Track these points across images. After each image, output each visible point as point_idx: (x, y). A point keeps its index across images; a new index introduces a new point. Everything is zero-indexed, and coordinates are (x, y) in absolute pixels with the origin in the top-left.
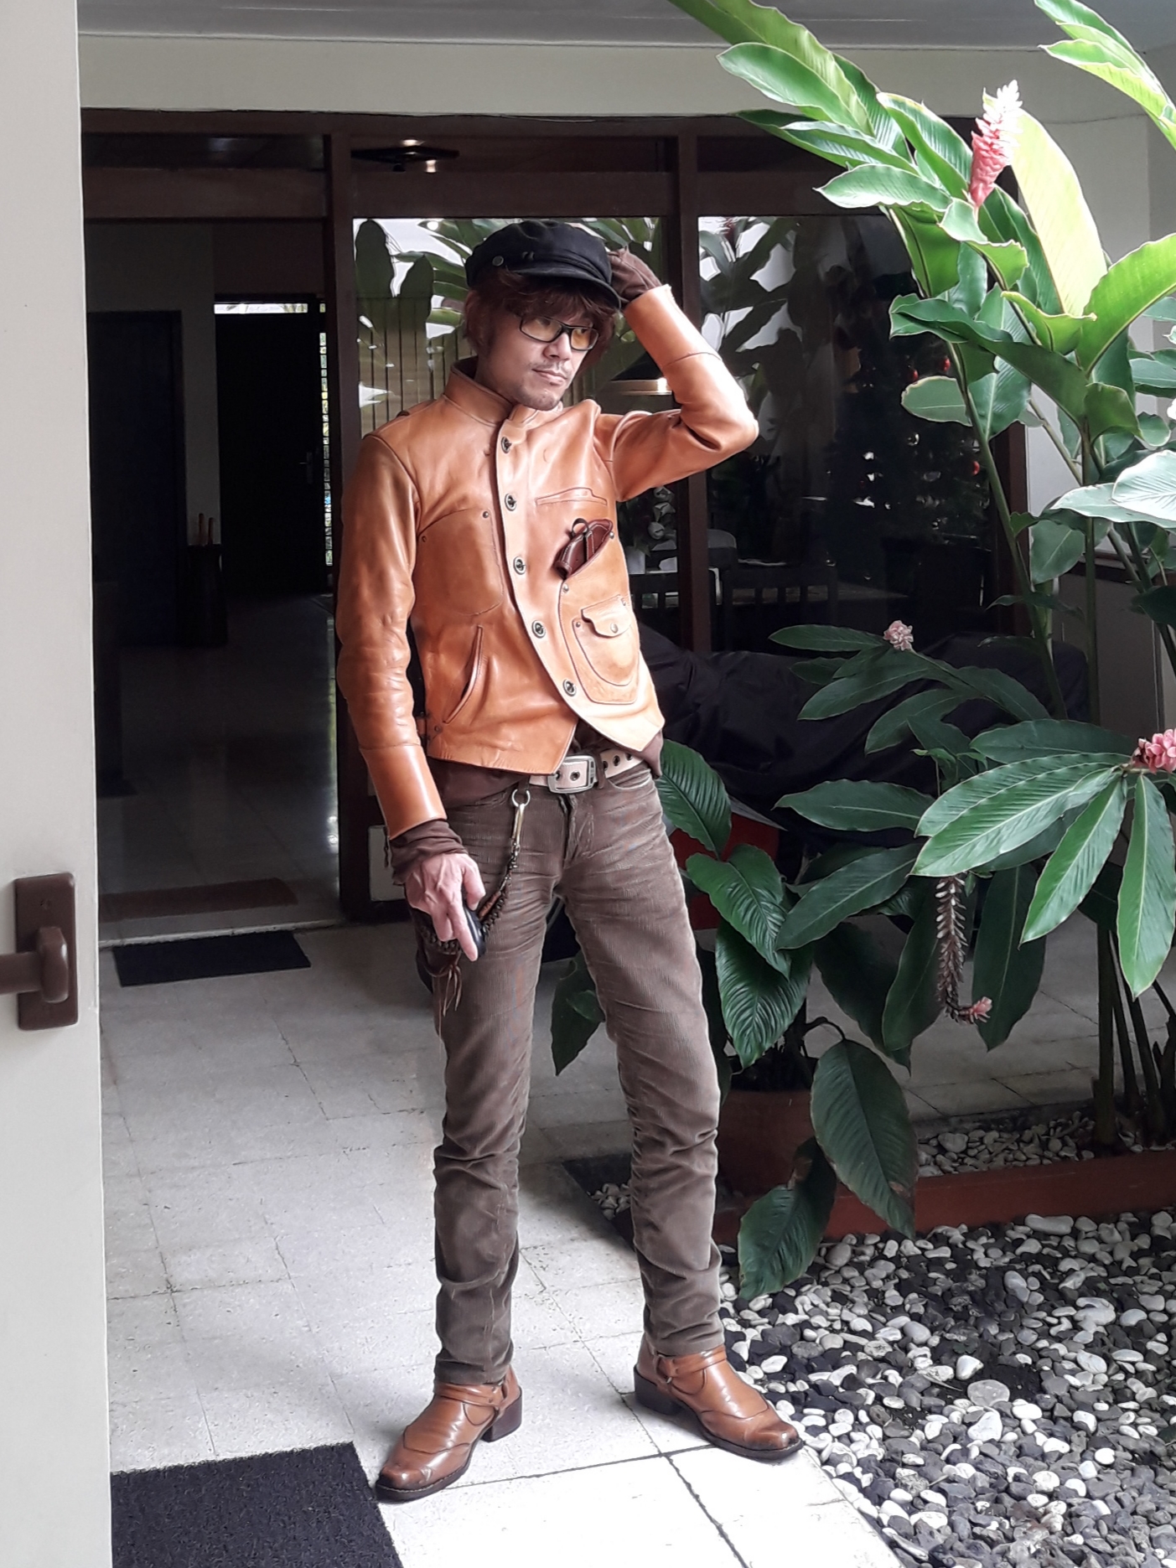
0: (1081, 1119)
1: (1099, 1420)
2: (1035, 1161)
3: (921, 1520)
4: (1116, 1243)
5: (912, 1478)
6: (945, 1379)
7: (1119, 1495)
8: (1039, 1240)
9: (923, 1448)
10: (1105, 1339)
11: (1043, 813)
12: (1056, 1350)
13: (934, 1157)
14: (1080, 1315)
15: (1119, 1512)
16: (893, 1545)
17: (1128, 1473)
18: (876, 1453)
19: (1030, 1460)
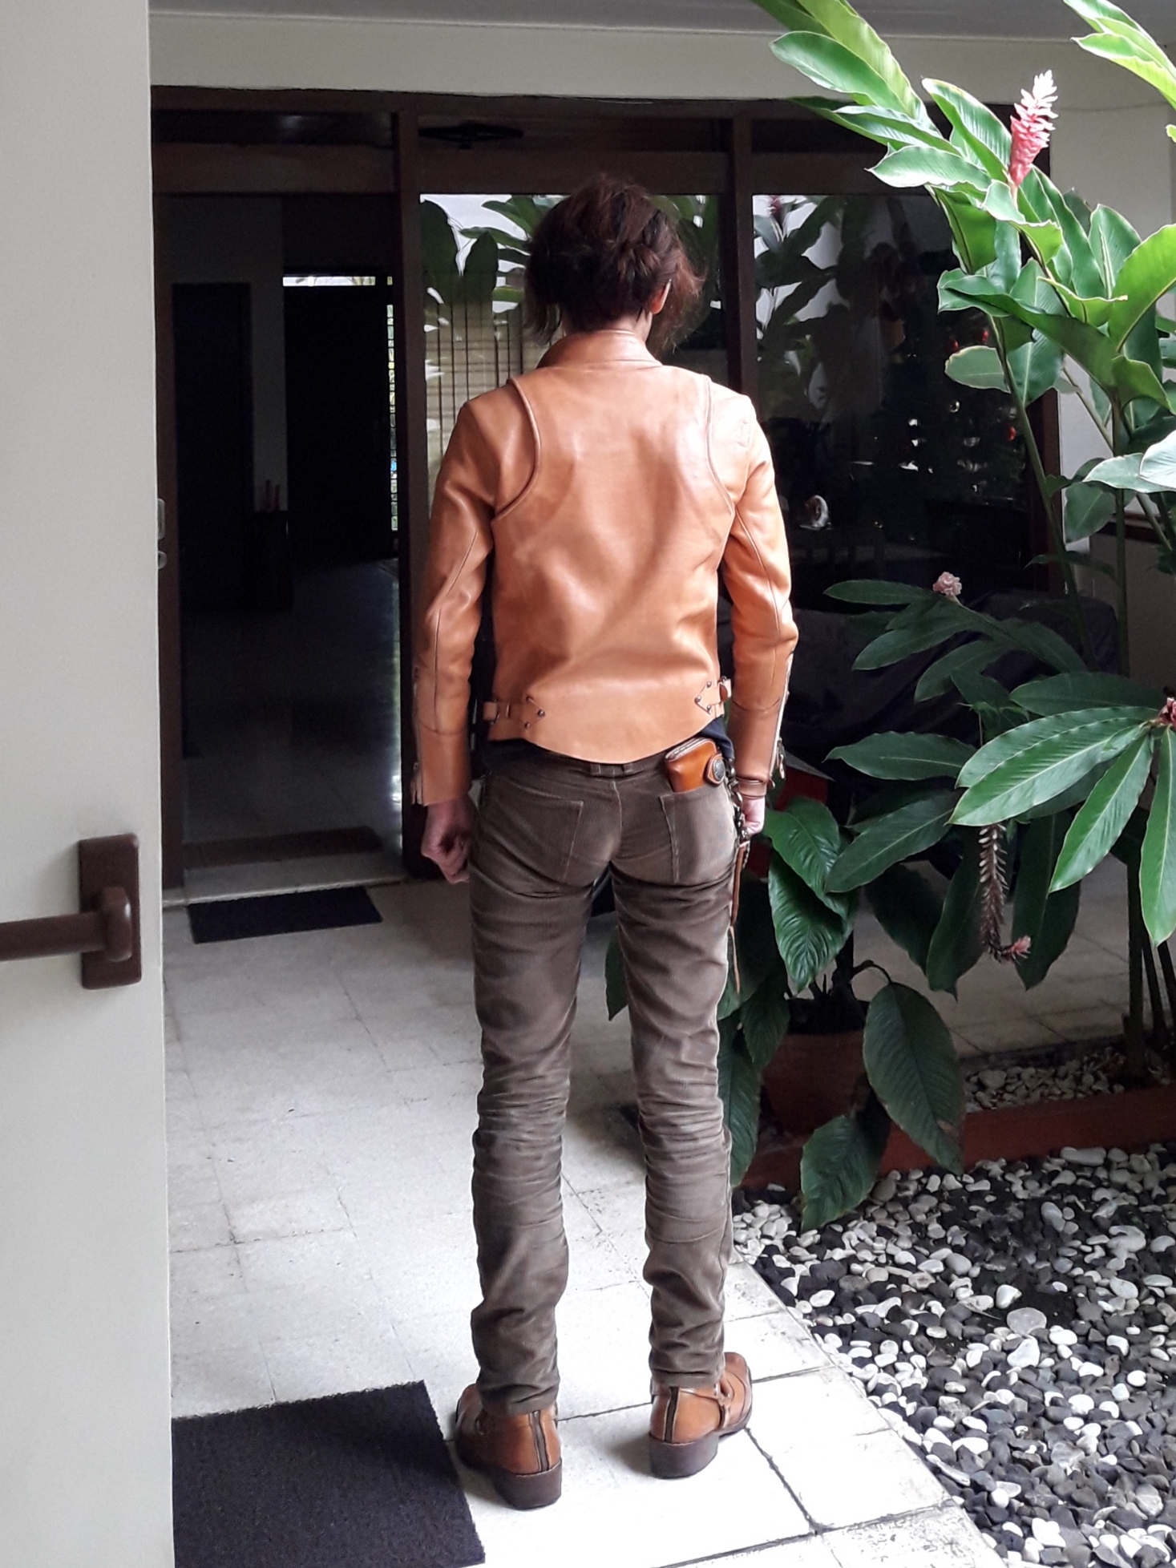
0: (1112, 1054)
1: (1131, 1344)
2: (1069, 1096)
3: (963, 1446)
4: (1144, 1173)
5: (954, 1405)
6: (985, 1308)
7: (1149, 1416)
8: (1074, 1172)
9: (965, 1376)
10: (1137, 1266)
11: (1074, 765)
12: (1090, 1277)
13: (974, 1093)
14: (1113, 1243)
15: (1151, 1432)
16: (936, 1471)
17: (1158, 1394)
18: (919, 1382)
19: (1066, 1386)
